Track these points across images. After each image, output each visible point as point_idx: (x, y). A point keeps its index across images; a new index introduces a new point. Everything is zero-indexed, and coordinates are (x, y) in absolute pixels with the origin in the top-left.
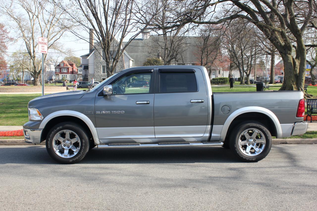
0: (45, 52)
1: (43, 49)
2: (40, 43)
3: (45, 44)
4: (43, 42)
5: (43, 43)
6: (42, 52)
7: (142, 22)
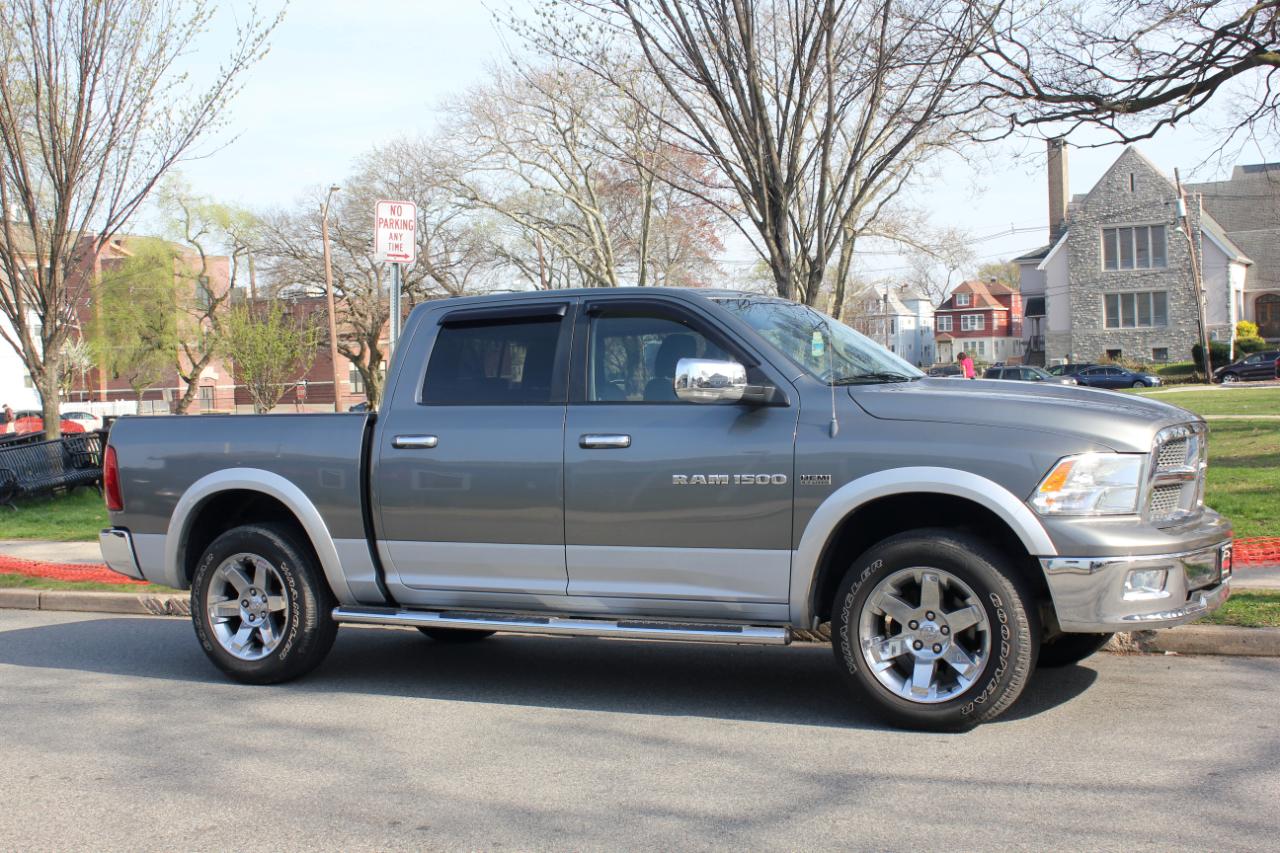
0: (406, 256)
1: (397, 246)
2: (382, 225)
3: (405, 224)
4: (395, 217)
5: (397, 223)
6: (392, 258)
7: (1020, 92)
